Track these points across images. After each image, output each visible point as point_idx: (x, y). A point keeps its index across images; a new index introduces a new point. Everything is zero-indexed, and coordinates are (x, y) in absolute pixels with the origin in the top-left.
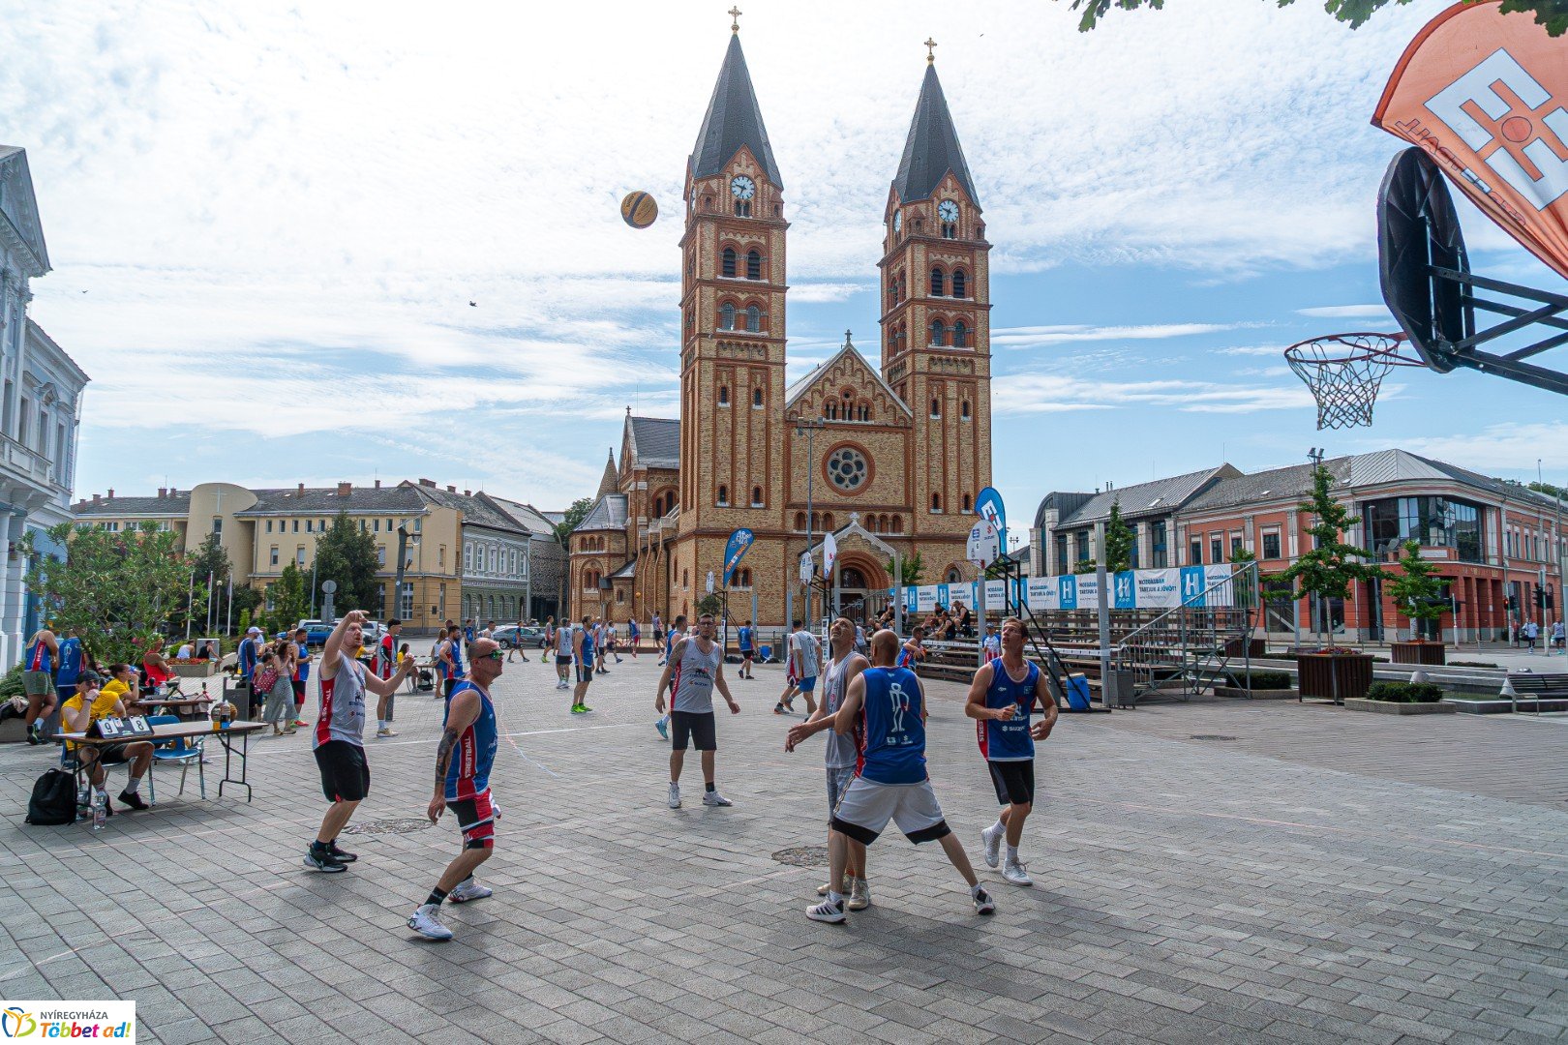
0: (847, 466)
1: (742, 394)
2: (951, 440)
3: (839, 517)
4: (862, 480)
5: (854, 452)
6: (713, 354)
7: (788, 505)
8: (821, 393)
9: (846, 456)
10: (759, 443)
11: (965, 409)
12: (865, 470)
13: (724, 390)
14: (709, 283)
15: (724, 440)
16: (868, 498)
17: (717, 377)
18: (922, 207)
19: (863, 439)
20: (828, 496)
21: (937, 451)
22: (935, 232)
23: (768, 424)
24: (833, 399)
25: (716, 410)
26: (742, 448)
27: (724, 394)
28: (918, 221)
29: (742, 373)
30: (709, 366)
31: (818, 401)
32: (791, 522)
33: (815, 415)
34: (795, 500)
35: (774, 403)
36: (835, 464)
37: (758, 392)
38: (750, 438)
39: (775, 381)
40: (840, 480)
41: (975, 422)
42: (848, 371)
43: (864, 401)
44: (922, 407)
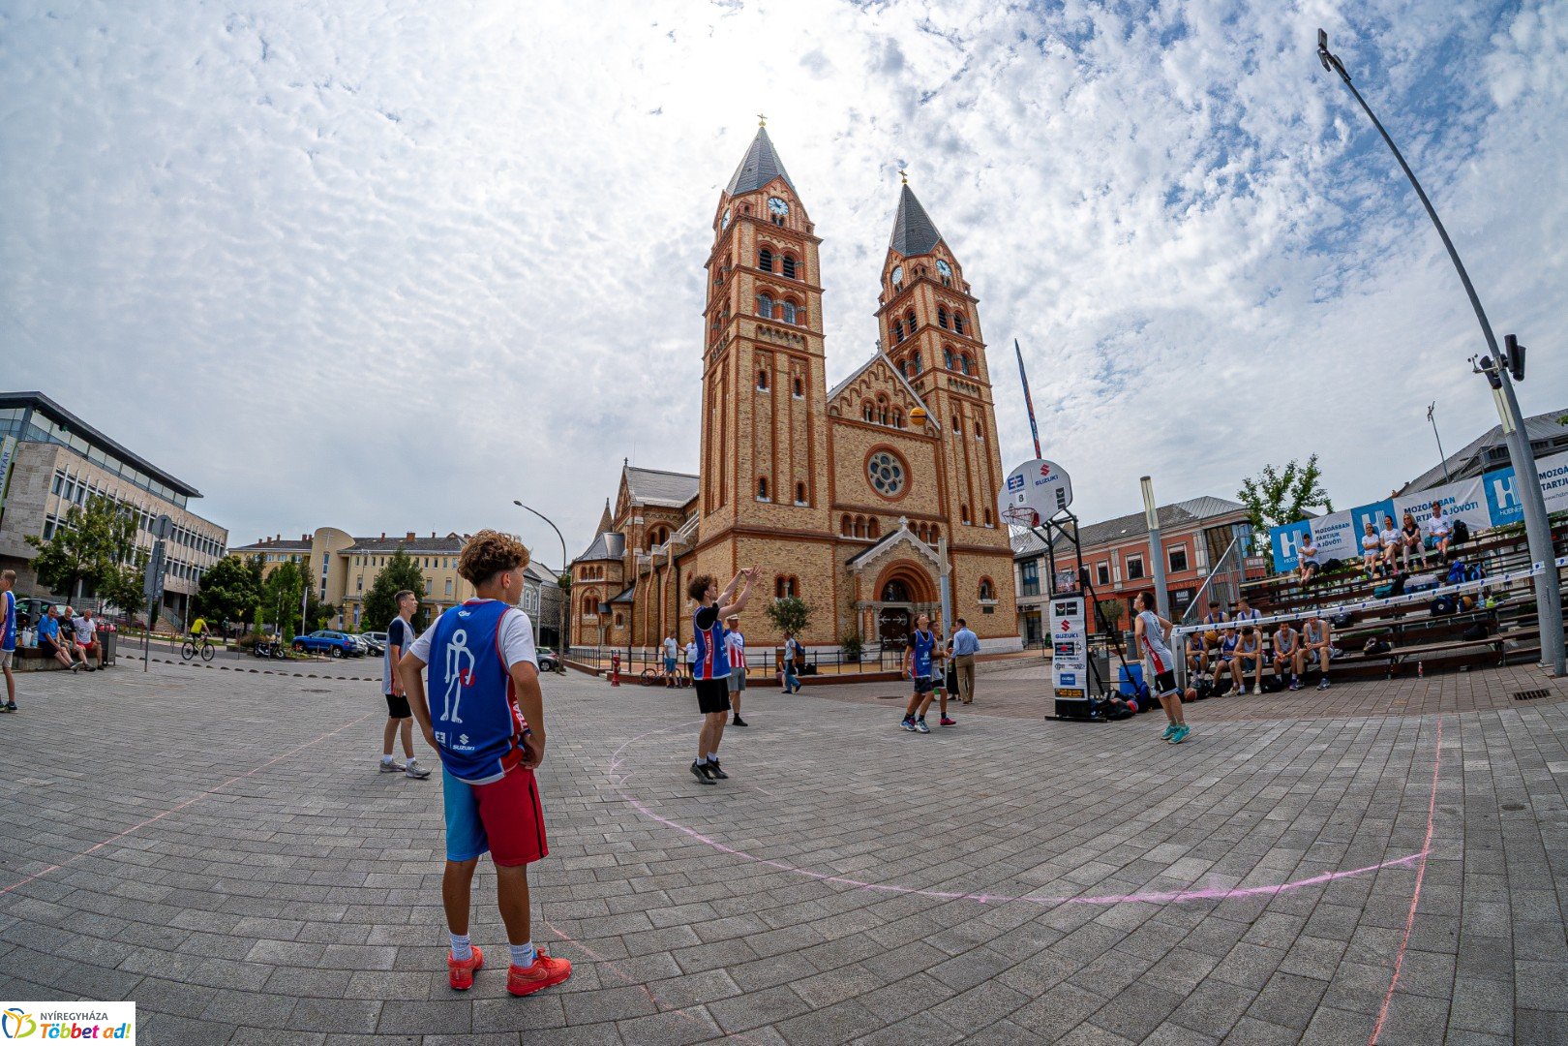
0: (886, 468)
1: (783, 381)
2: (971, 456)
3: (885, 523)
4: (900, 487)
5: (891, 457)
6: (752, 335)
7: (834, 507)
8: (859, 393)
9: (885, 460)
10: (800, 436)
11: (979, 429)
12: (902, 477)
13: (763, 374)
14: (747, 270)
15: (764, 428)
16: (908, 504)
17: (756, 361)
18: (922, 260)
19: (900, 445)
20: (872, 500)
21: (962, 465)
22: (937, 280)
23: (809, 416)
24: (869, 401)
25: (755, 394)
26: (783, 437)
27: (762, 379)
29: (782, 361)
30: (748, 348)
31: (857, 401)
32: (837, 526)
33: (854, 413)
34: (840, 500)
35: (815, 394)
36: (875, 466)
37: (798, 382)
38: (791, 429)
39: (815, 372)
40: (880, 484)
41: (987, 441)
42: (881, 376)
43: (897, 408)
44: (947, 422)
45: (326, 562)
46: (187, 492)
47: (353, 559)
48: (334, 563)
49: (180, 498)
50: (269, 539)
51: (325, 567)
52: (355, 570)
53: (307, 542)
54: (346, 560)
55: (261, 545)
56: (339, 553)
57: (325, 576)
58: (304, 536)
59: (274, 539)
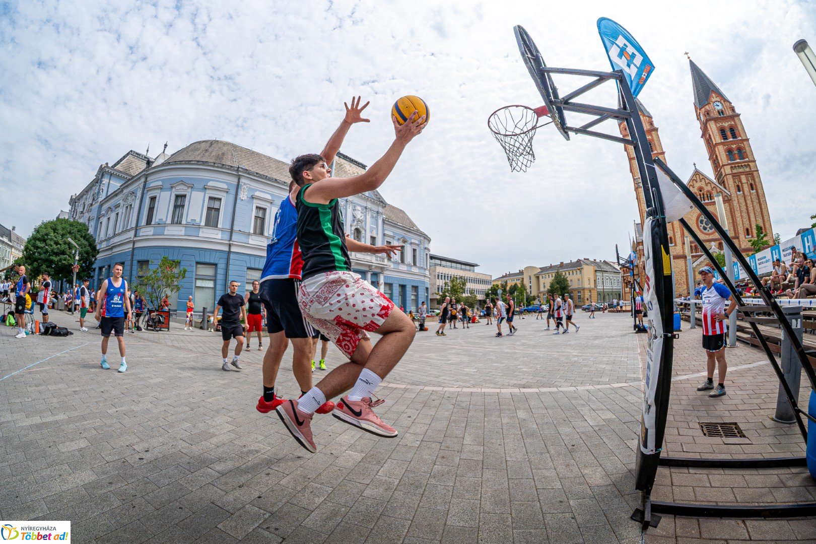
0: (707, 221)
2: (749, 202)
11: (752, 187)
18: (707, 107)
20: (701, 236)
21: (744, 208)
22: (716, 115)
24: (695, 194)
28: (708, 113)
36: (702, 221)
40: (705, 228)
41: (757, 192)
42: (698, 180)
43: (708, 191)
44: (733, 189)
45: (530, 279)
46: (473, 265)
47: (541, 277)
48: (534, 279)
49: (472, 268)
50: (506, 274)
51: (530, 281)
52: (542, 281)
53: (521, 273)
54: (538, 277)
55: (503, 277)
56: (535, 275)
57: (530, 285)
58: (520, 271)
59: (508, 273)
